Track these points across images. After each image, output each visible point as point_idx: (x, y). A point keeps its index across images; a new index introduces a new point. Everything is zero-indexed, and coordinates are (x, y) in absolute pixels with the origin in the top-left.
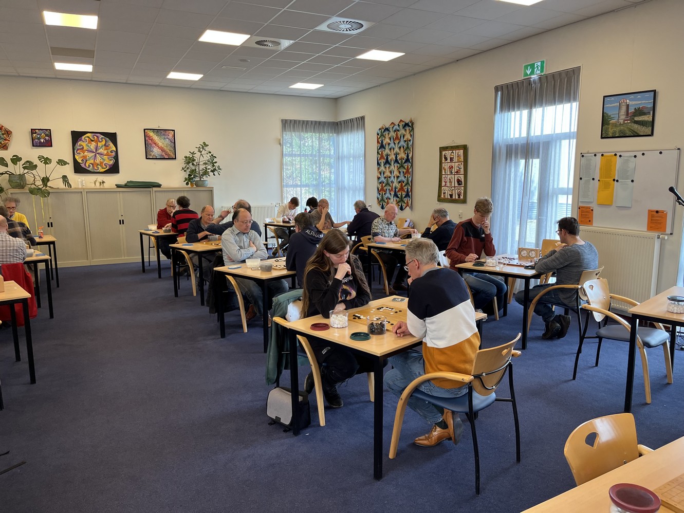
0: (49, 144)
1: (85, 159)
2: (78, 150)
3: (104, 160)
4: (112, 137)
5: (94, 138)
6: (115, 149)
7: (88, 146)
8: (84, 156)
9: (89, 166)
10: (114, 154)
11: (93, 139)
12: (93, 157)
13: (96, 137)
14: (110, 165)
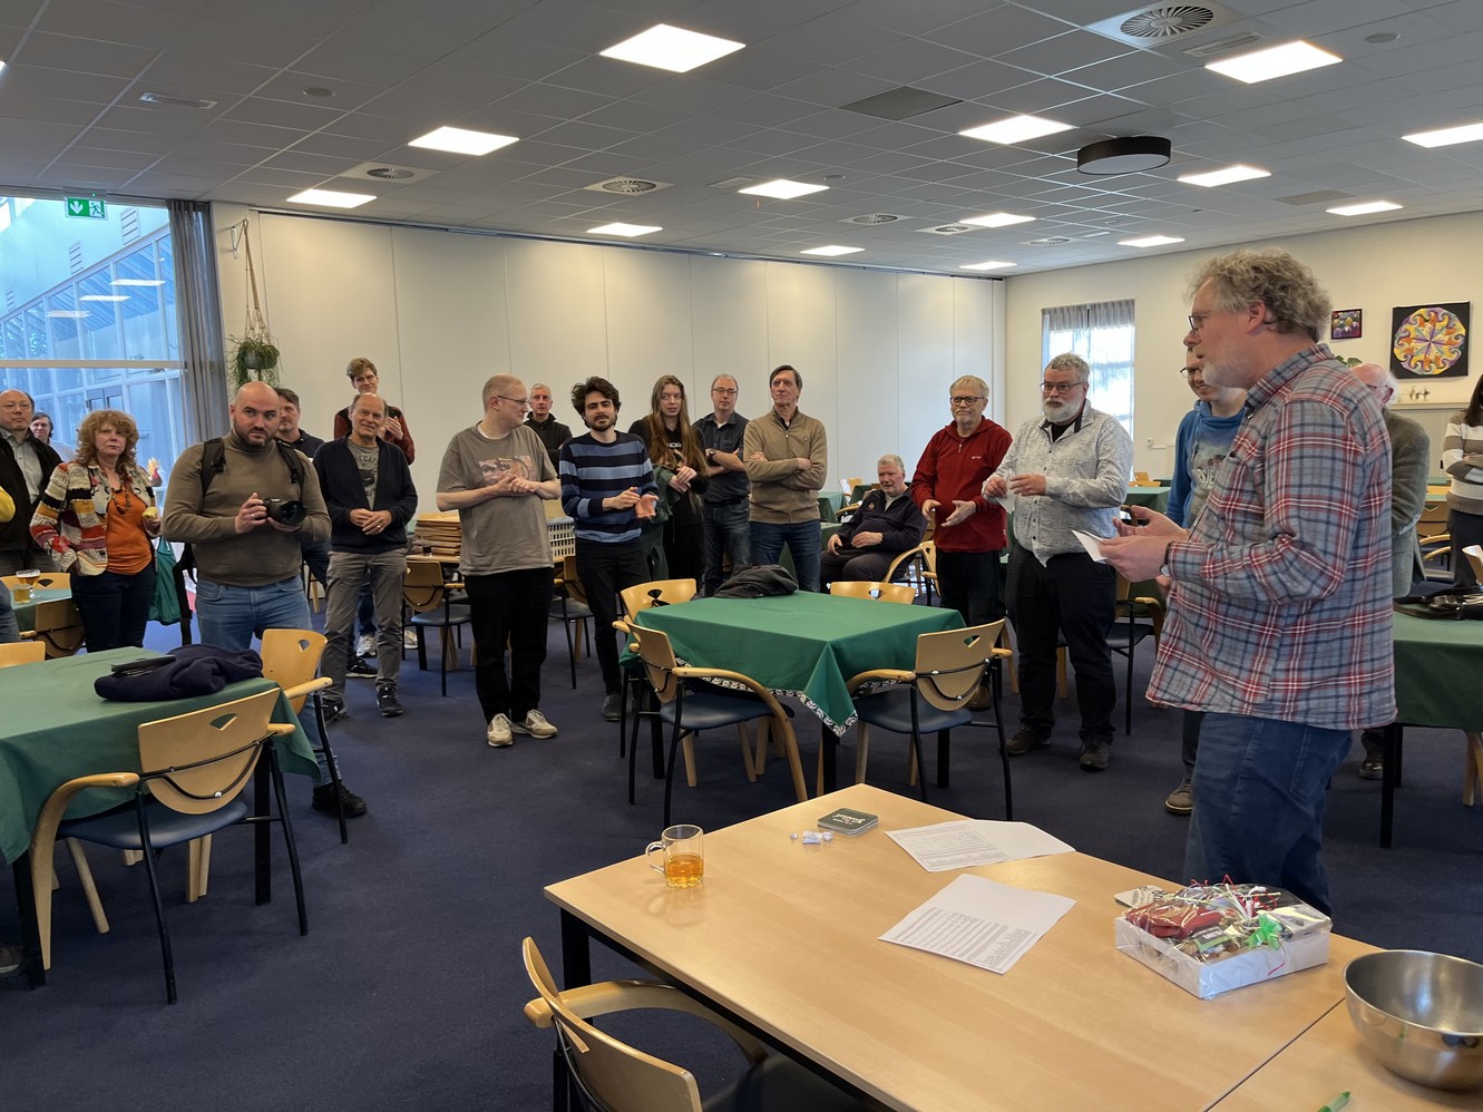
0: (1356, 333)
1: (1410, 354)
2: (1401, 338)
3: (1442, 353)
4: (1462, 311)
5: (1430, 315)
6: (1463, 332)
7: (1418, 331)
8: (1408, 350)
9: (1416, 365)
10: (1460, 341)
11: (1427, 318)
12: (1425, 350)
13: (1433, 314)
14: (1451, 362)
